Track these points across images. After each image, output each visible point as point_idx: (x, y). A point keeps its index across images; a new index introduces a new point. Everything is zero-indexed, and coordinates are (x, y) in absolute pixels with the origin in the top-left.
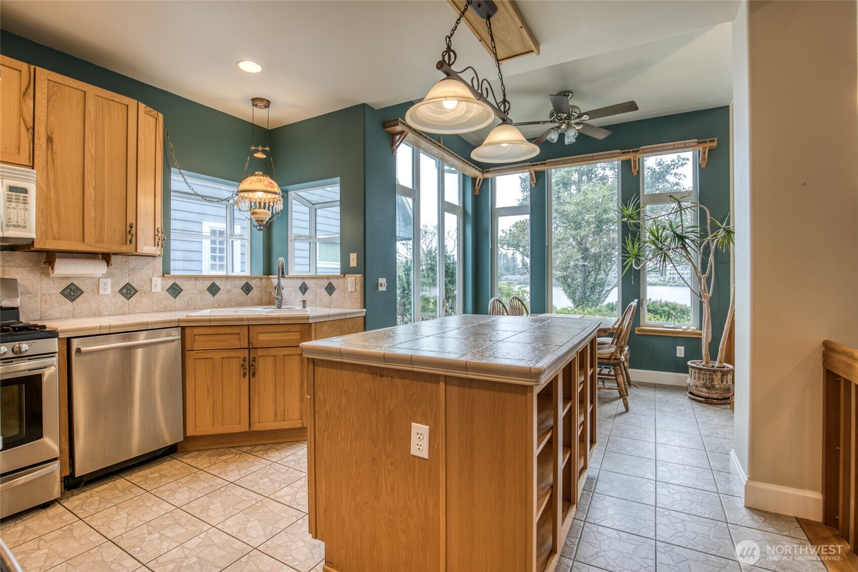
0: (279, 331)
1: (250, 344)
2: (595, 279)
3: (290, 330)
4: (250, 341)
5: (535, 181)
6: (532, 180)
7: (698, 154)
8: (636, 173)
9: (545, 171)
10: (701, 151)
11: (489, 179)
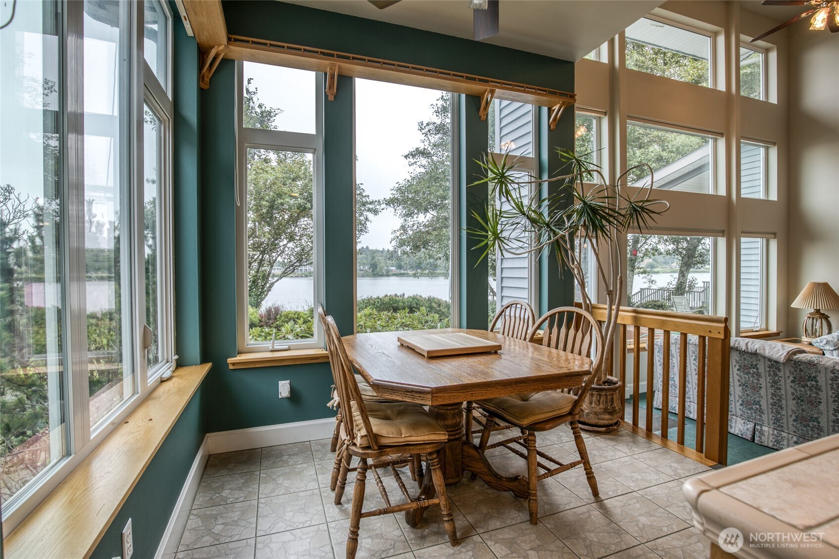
2: (258, 272)
5: (335, 91)
6: (330, 88)
7: (545, 110)
8: (485, 117)
9: (351, 78)
10: (556, 108)
11: (234, 61)
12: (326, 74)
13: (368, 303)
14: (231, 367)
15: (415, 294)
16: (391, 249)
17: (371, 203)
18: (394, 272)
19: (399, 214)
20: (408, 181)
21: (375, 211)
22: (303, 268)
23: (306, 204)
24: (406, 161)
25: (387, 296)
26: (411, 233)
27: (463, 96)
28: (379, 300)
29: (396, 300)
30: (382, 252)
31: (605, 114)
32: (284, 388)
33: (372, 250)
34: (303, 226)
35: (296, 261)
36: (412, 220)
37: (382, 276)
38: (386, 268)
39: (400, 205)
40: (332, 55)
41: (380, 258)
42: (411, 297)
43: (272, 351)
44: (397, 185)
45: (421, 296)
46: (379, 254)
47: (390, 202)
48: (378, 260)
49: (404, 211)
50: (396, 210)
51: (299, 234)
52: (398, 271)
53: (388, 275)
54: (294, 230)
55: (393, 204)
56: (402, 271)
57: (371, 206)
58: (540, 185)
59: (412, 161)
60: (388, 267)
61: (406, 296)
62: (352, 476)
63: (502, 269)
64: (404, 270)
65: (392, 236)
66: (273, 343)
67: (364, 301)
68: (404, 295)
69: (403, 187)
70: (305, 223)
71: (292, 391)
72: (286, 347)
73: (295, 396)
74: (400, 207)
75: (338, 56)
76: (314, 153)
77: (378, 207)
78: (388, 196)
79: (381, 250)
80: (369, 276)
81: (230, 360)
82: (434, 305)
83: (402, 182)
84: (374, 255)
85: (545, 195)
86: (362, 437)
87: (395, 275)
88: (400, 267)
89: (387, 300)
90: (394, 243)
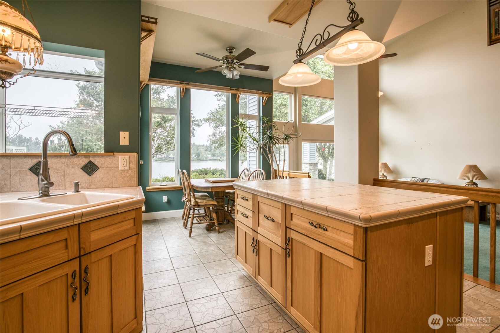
0: (115, 222)
1: (82, 250)
3: (127, 219)
4: (82, 246)
5: (184, 94)
6: (182, 93)
7: (261, 98)
8: (238, 102)
9: (190, 89)
10: (265, 97)
11: (149, 85)
12: (181, 88)
13: (194, 171)
14: (147, 190)
15: (216, 168)
16: (208, 145)
17: (196, 121)
18: (210, 159)
19: (212, 126)
20: (217, 109)
21: (198, 125)
22: (157, 156)
23: (161, 121)
24: (216, 98)
25: (203, 168)
26: (218, 137)
27: (230, 94)
28: (200, 170)
29: (207, 170)
30: (203, 146)
31: (293, 93)
32: (165, 198)
33: (197, 145)
34: (159, 133)
35: (155, 152)
36: (219, 130)
37: (203, 160)
38: (205, 156)
39: (212, 121)
40: (183, 83)
41: (202, 150)
42: (214, 169)
43: (160, 186)
44: (211, 112)
45: (218, 169)
46: (202, 147)
47: (207, 120)
48: (201, 151)
49: (215, 125)
50: (210, 124)
51: (157, 137)
52: (213, 158)
53: (206, 160)
54: (154, 135)
55: (209, 121)
56: (215, 158)
57: (196, 123)
58: (260, 127)
59: (219, 98)
60: (206, 155)
61: (212, 169)
62: (190, 220)
63: (249, 157)
64: (216, 157)
65: (208, 138)
66: (161, 183)
67: (193, 171)
68: (211, 168)
69: (214, 112)
70: (160, 131)
71: (168, 200)
72: (166, 184)
73: (169, 202)
74: (213, 123)
75: (185, 84)
76: (176, 115)
77: (200, 123)
78: (206, 117)
79: (202, 145)
80: (195, 161)
81: (147, 188)
82: (223, 172)
83: (213, 110)
84: (198, 148)
85: (261, 131)
86: (193, 202)
87: (210, 160)
88: (213, 155)
89: (203, 170)
90: (209, 142)
